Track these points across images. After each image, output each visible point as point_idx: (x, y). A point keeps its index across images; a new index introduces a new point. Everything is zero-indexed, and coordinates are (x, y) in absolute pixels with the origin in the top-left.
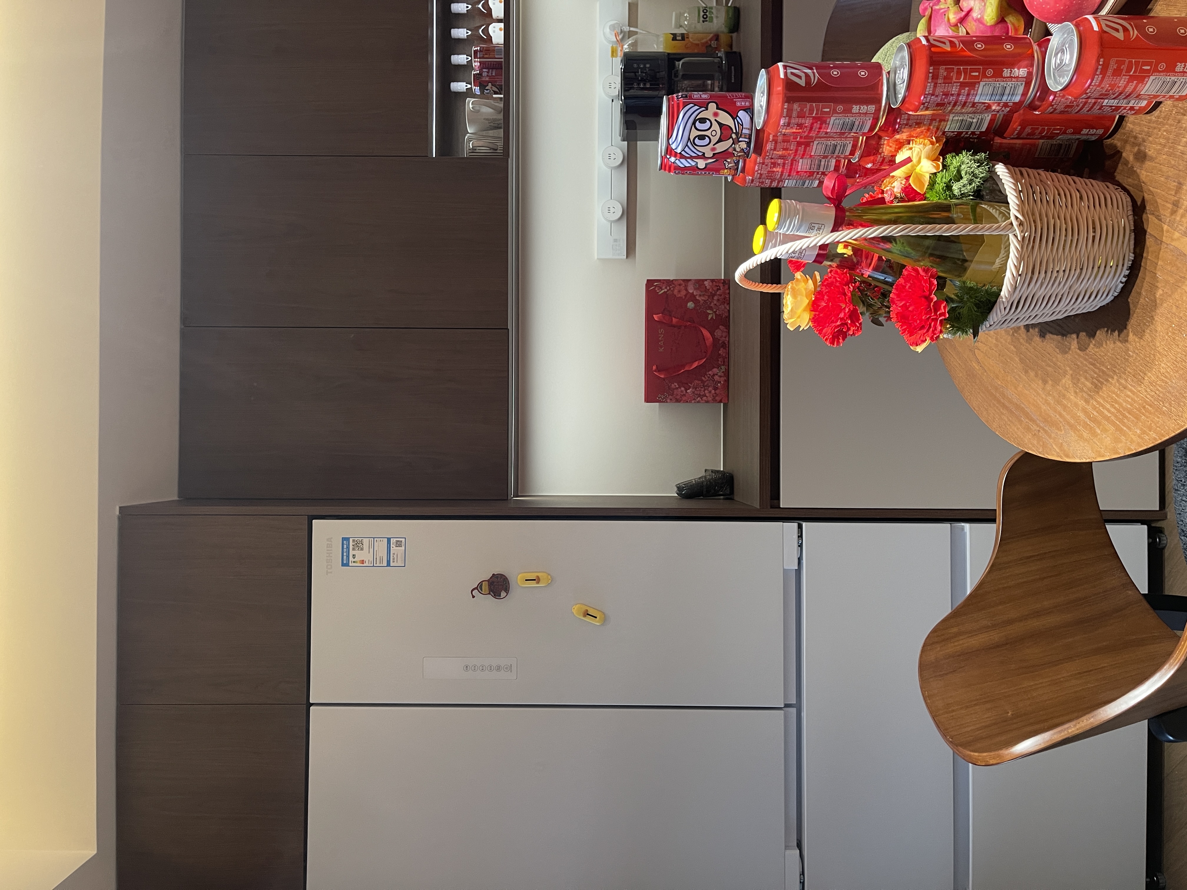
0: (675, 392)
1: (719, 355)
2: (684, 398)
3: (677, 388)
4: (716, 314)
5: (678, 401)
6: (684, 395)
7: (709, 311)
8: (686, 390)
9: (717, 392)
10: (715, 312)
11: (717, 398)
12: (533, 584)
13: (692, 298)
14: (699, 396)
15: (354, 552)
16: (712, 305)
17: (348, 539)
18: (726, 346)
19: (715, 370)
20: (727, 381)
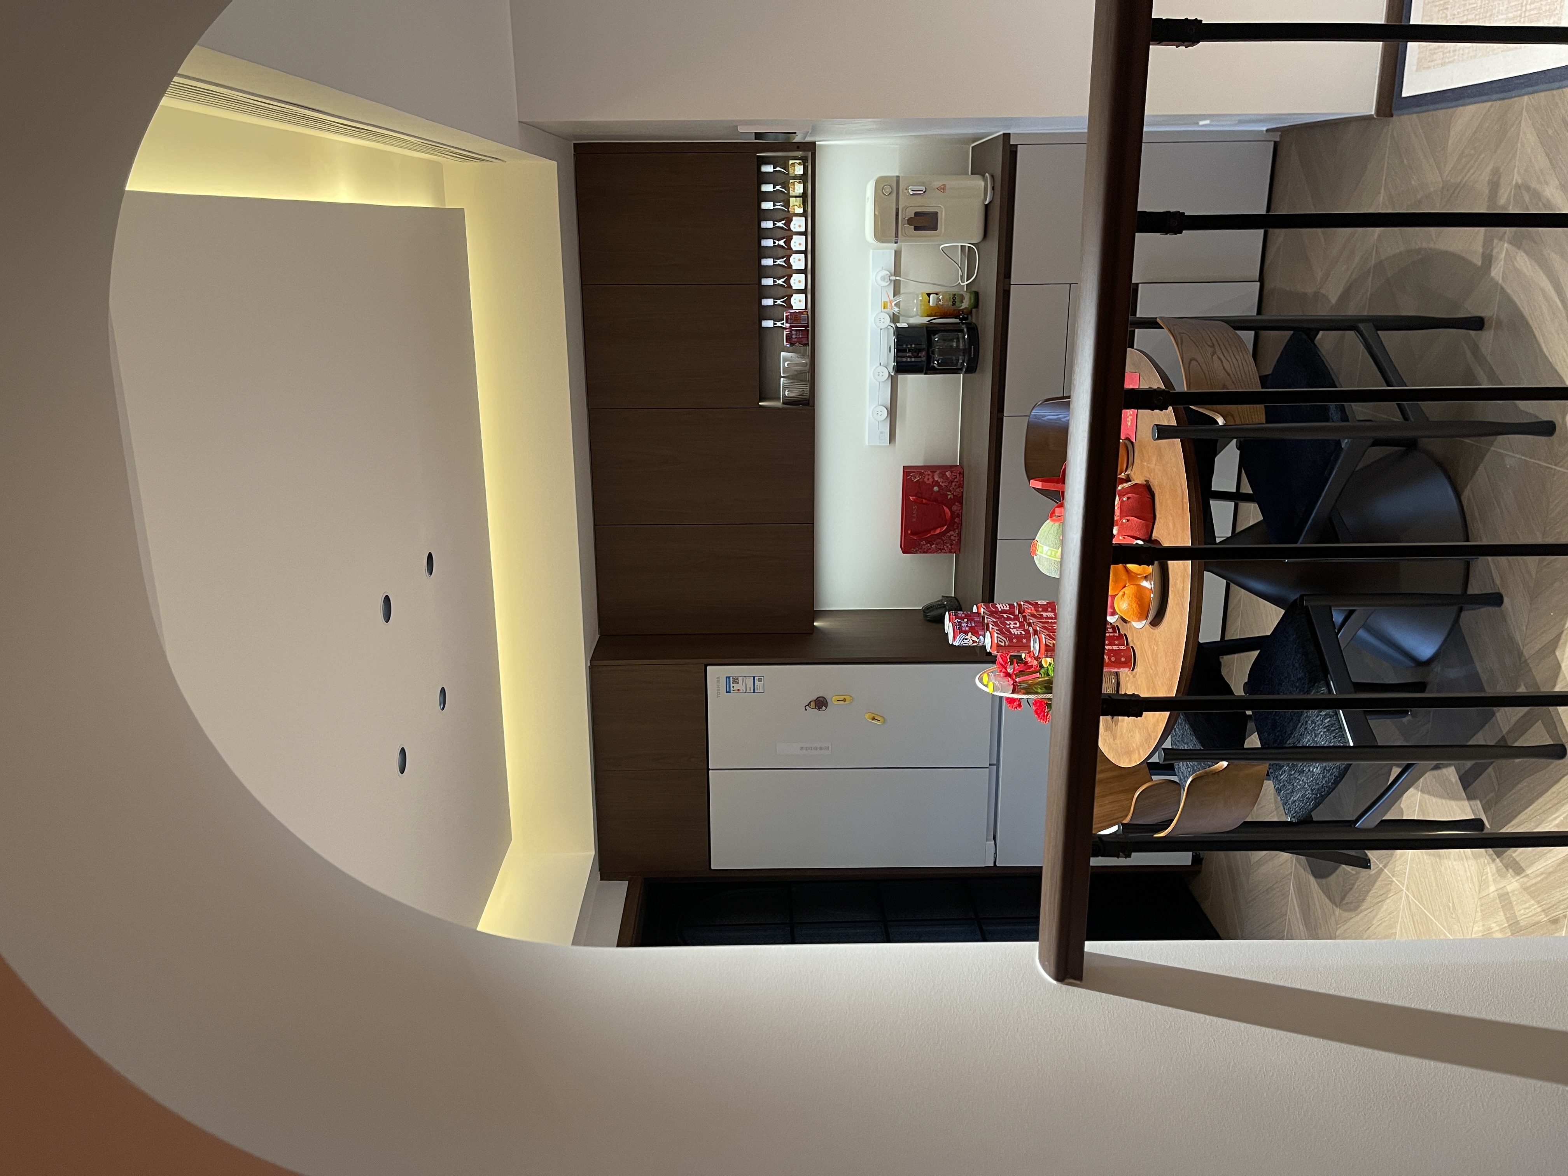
0: (923, 547)
1: (955, 522)
2: (929, 551)
3: (924, 545)
4: (954, 495)
5: (924, 552)
6: (930, 549)
7: (949, 493)
8: (931, 546)
9: (953, 547)
10: (953, 494)
11: (952, 551)
12: (842, 702)
13: (937, 484)
14: (940, 549)
15: (734, 685)
16: (951, 488)
17: (729, 677)
18: (959, 516)
19: (952, 533)
20: (960, 540)
